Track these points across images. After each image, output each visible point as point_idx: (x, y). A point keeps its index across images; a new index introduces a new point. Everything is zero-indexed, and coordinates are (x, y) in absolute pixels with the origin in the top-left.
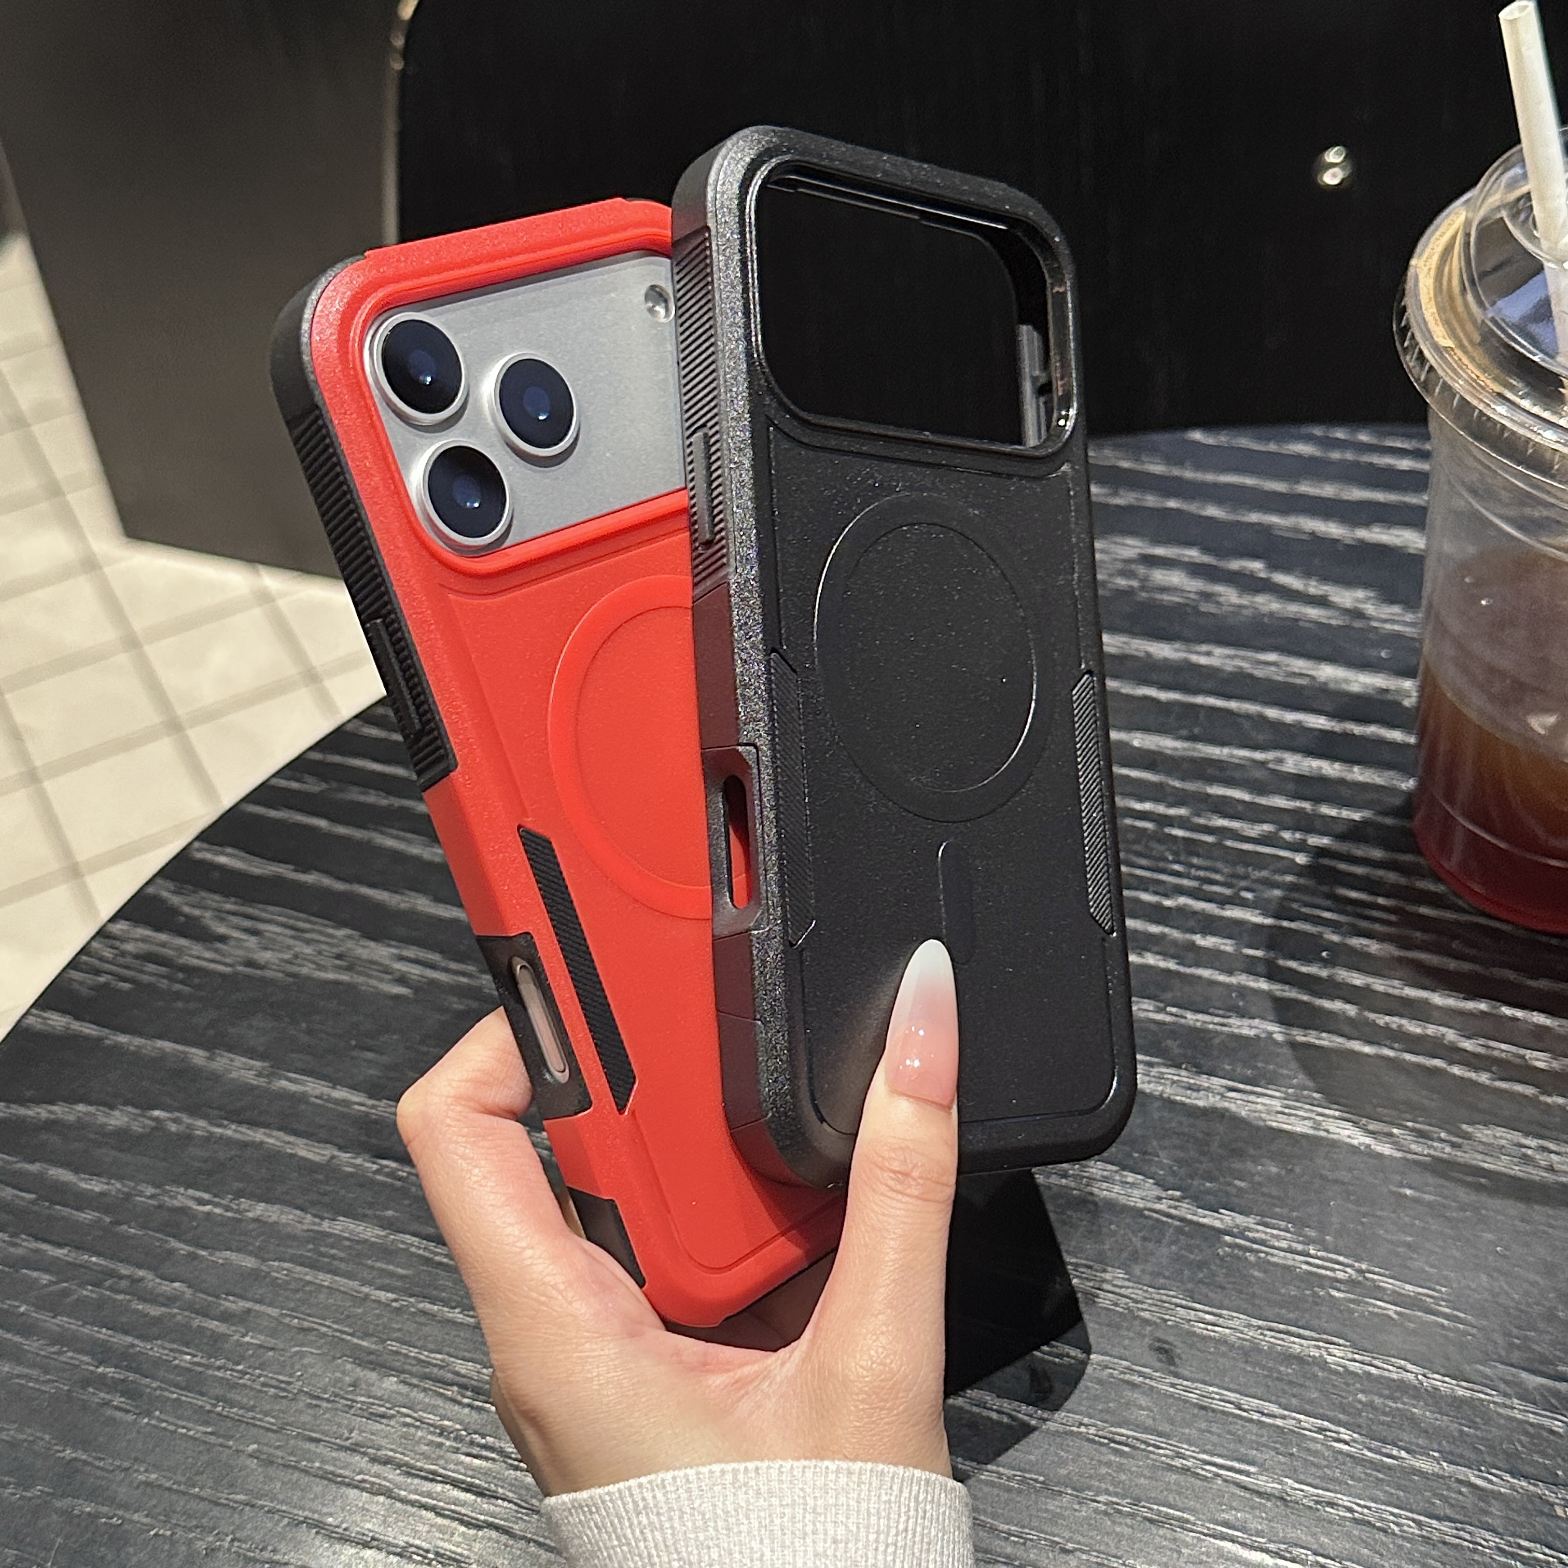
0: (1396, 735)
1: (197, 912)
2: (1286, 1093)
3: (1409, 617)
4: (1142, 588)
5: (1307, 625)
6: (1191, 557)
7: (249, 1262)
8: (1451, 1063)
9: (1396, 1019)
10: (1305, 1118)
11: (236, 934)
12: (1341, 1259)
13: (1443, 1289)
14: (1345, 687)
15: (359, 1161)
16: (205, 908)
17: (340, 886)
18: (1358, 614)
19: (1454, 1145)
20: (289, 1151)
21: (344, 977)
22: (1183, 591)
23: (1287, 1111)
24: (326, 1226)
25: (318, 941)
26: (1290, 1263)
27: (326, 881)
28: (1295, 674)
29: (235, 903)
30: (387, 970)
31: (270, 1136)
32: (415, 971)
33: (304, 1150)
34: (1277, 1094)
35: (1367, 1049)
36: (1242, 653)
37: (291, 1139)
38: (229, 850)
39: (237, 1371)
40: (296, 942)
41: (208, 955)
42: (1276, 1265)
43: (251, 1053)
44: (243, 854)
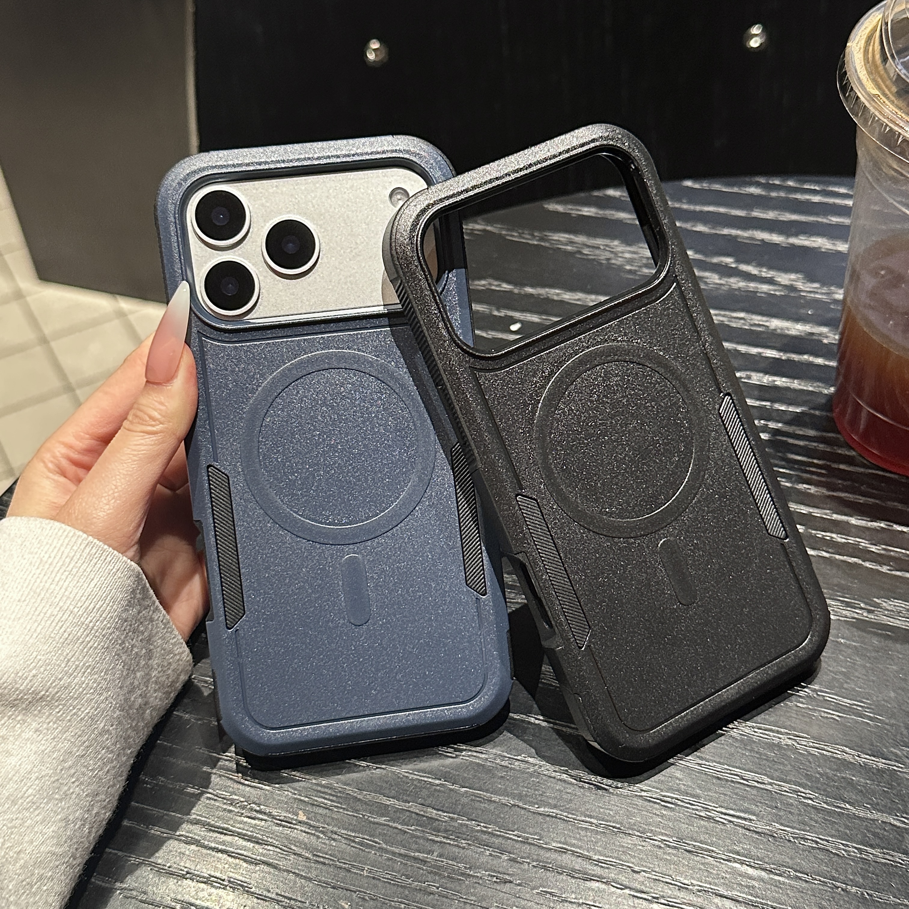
0: (820, 361)
3: (825, 290)
5: (762, 295)
8: (864, 560)
9: (829, 534)
13: (868, 701)
14: (787, 332)
18: (792, 288)
19: (869, 611)
28: (755, 325)
36: (722, 313)
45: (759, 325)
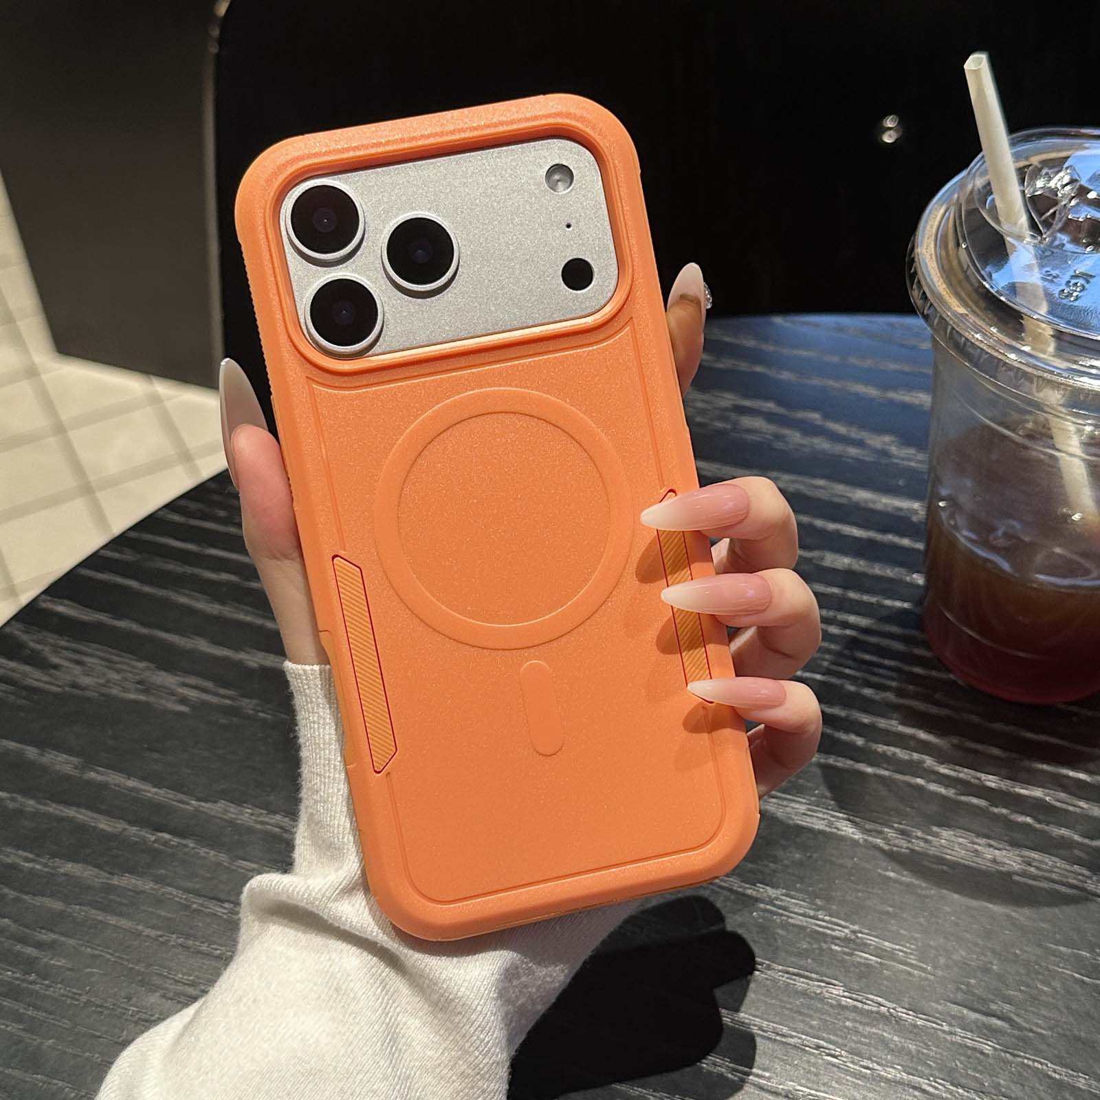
0: (906, 542)
1: (39, 647)
2: (809, 800)
3: (920, 456)
4: (734, 430)
5: (849, 460)
6: (770, 408)
7: (57, 905)
8: (929, 781)
9: (892, 749)
10: (824, 819)
11: (66, 664)
12: (842, 922)
13: (912, 946)
14: (871, 506)
15: (142, 833)
16: (45, 644)
17: (145, 631)
18: (884, 453)
19: (926, 841)
20: (93, 824)
21: (142, 698)
22: (762, 433)
23: (809, 813)
24: (115, 881)
25: (125, 671)
26: (805, 924)
27: (135, 627)
28: (837, 496)
29: (68, 641)
30: (173, 694)
31: (80, 813)
32: (193, 694)
33: (105, 824)
34: (804, 801)
35: (869, 770)
36: (800, 479)
37: (95, 815)
38: (66, 602)
39: (44, 984)
40: (111, 671)
41: (45, 678)
42: (794, 925)
43: (70, 752)
44: (74, 604)
45: (842, 496)
